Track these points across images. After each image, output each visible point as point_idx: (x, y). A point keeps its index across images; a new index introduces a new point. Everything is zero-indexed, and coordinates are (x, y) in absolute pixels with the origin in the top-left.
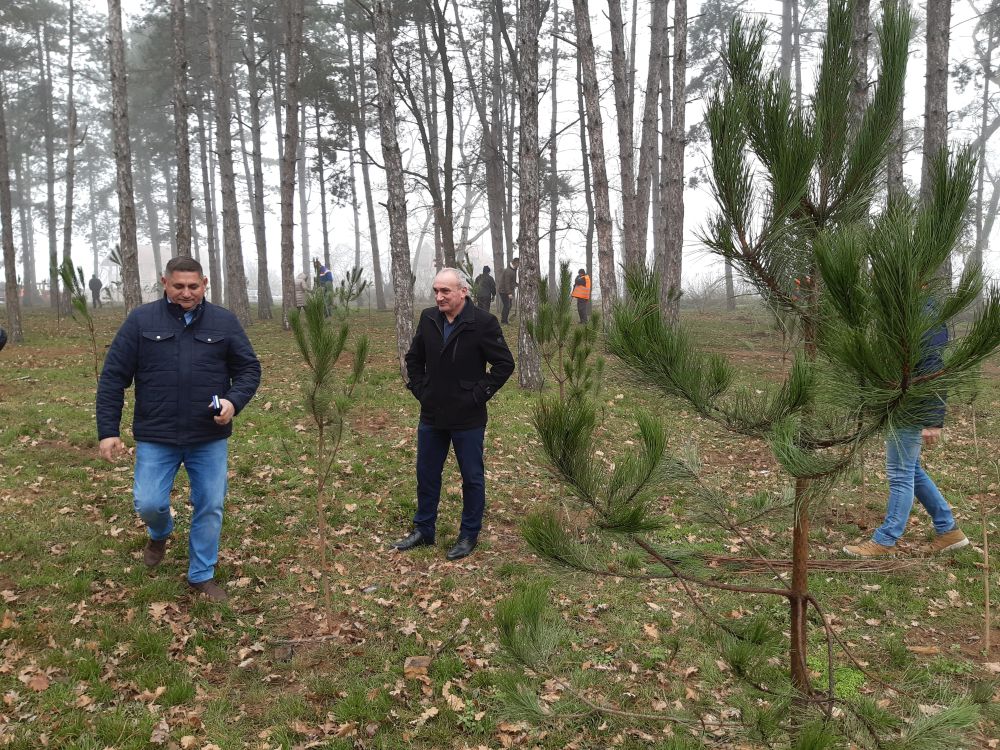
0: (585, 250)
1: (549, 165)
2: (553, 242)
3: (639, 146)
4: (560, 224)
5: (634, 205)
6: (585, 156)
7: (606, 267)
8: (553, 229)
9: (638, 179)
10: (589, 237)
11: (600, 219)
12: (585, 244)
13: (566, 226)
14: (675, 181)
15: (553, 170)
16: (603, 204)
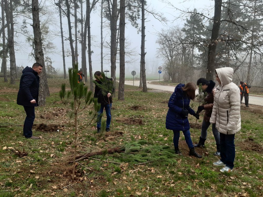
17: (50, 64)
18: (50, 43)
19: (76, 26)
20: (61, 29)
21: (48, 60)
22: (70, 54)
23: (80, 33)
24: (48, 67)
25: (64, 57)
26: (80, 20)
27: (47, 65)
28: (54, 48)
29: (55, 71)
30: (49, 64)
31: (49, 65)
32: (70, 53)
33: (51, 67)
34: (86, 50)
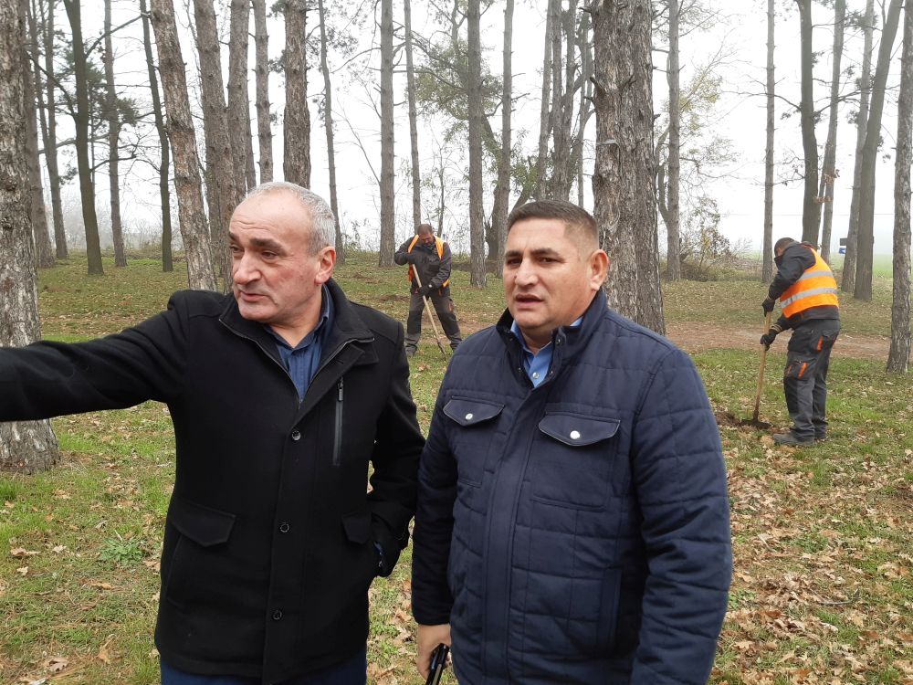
0: (159, 188)
1: (104, 81)
2: (114, 176)
3: (227, 39)
4: (122, 154)
5: (225, 121)
6: (151, 69)
7: (189, 203)
8: (114, 159)
9: (229, 87)
10: (163, 172)
11: (175, 123)
12: (159, 181)
13: (130, 156)
14: (295, 71)
15: (110, 86)
16: (177, 99)
17: (713, 224)
18: (720, 141)
19: (838, 49)
20: (771, 70)
21: (705, 208)
22: (796, 171)
23: (854, 78)
24: (704, 236)
25: (769, 186)
26: (859, 18)
27: (700, 228)
28: (734, 160)
29: (728, 253)
30: (709, 223)
31: (708, 230)
32: (799, 168)
33: (715, 235)
34: (876, 151)
